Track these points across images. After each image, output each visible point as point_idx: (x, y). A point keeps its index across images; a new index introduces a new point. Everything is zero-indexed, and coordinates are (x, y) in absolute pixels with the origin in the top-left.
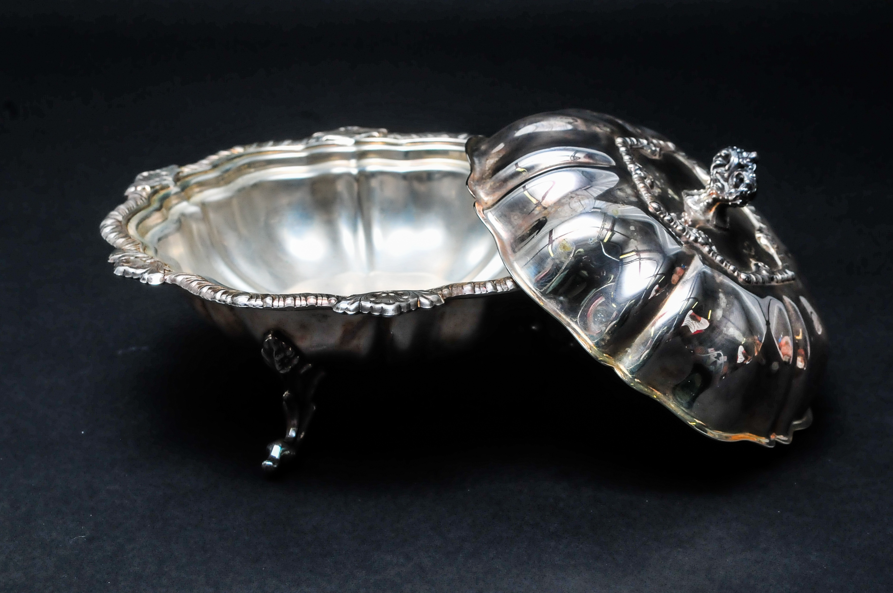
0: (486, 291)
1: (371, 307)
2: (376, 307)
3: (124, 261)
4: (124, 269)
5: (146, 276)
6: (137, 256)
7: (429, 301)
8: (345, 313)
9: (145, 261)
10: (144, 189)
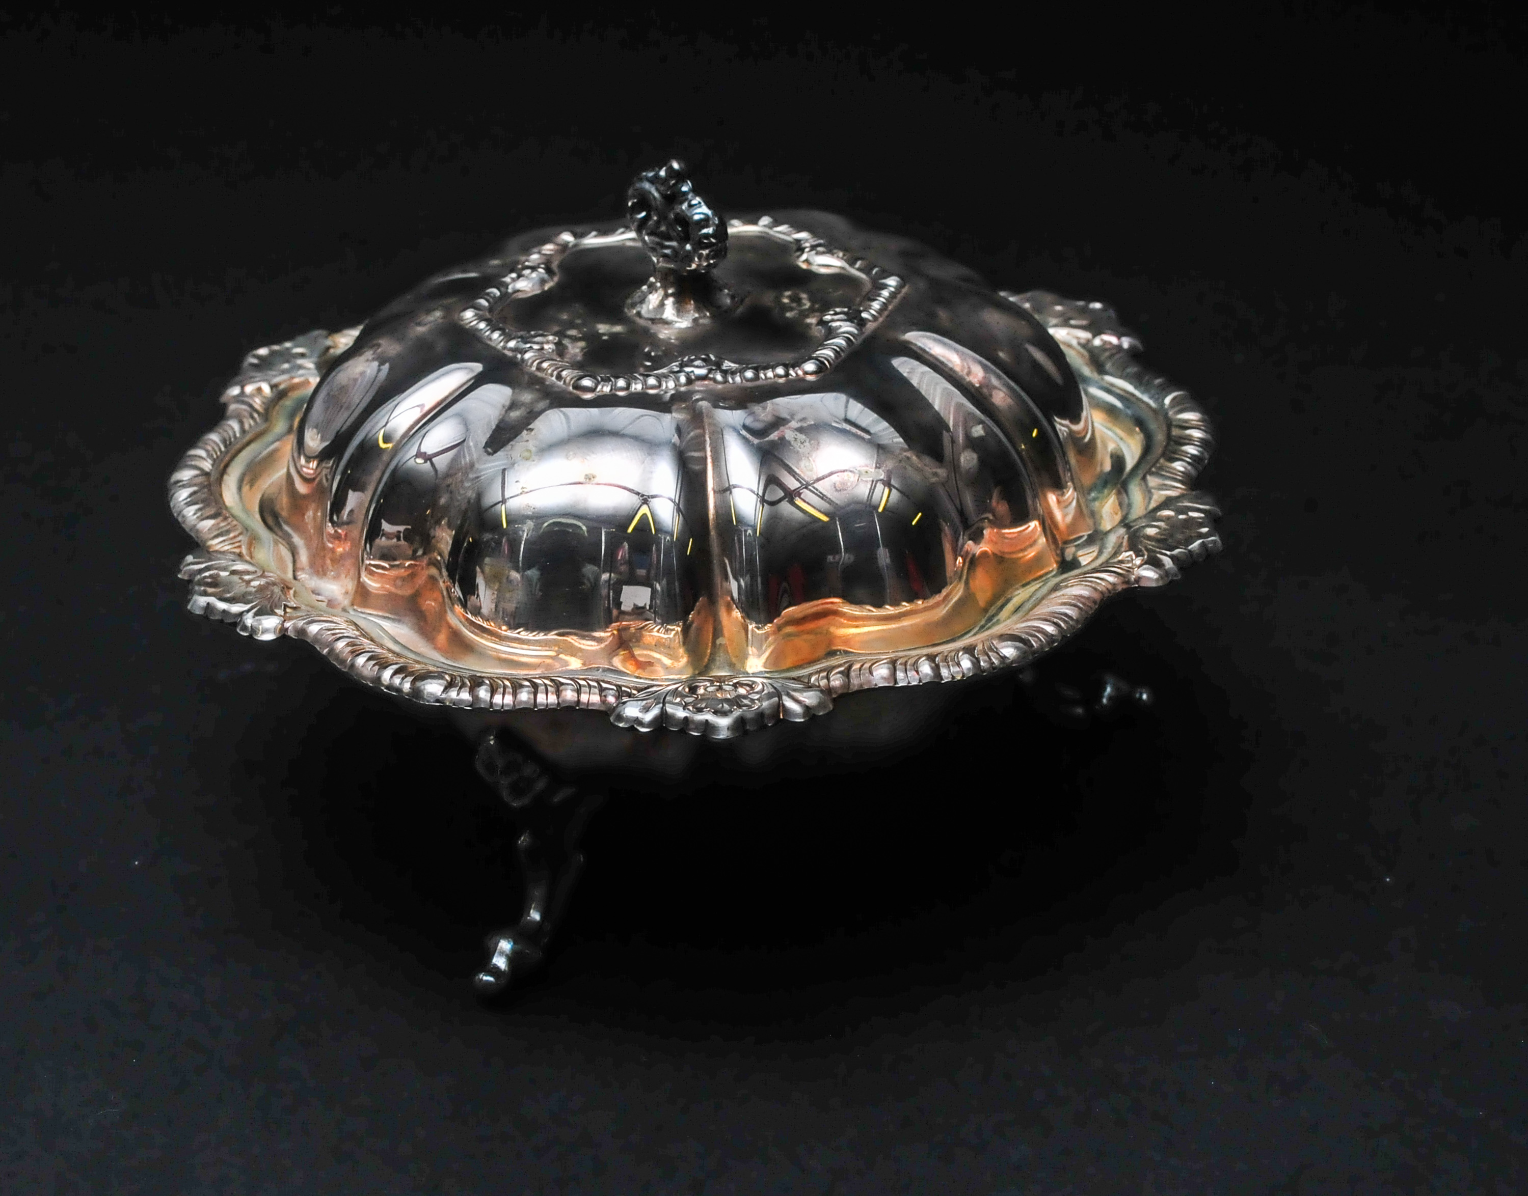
0: (918, 681)
1: (686, 718)
2: (695, 719)
3: (209, 580)
4: (208, 601)
5: (249, 620)
6: (234, 568)
7: (801, 706)
8: (632, 729)
9: (248, 582)
10: (259, 390)
